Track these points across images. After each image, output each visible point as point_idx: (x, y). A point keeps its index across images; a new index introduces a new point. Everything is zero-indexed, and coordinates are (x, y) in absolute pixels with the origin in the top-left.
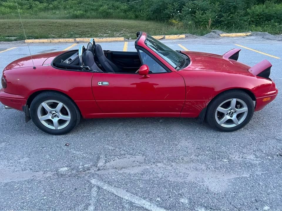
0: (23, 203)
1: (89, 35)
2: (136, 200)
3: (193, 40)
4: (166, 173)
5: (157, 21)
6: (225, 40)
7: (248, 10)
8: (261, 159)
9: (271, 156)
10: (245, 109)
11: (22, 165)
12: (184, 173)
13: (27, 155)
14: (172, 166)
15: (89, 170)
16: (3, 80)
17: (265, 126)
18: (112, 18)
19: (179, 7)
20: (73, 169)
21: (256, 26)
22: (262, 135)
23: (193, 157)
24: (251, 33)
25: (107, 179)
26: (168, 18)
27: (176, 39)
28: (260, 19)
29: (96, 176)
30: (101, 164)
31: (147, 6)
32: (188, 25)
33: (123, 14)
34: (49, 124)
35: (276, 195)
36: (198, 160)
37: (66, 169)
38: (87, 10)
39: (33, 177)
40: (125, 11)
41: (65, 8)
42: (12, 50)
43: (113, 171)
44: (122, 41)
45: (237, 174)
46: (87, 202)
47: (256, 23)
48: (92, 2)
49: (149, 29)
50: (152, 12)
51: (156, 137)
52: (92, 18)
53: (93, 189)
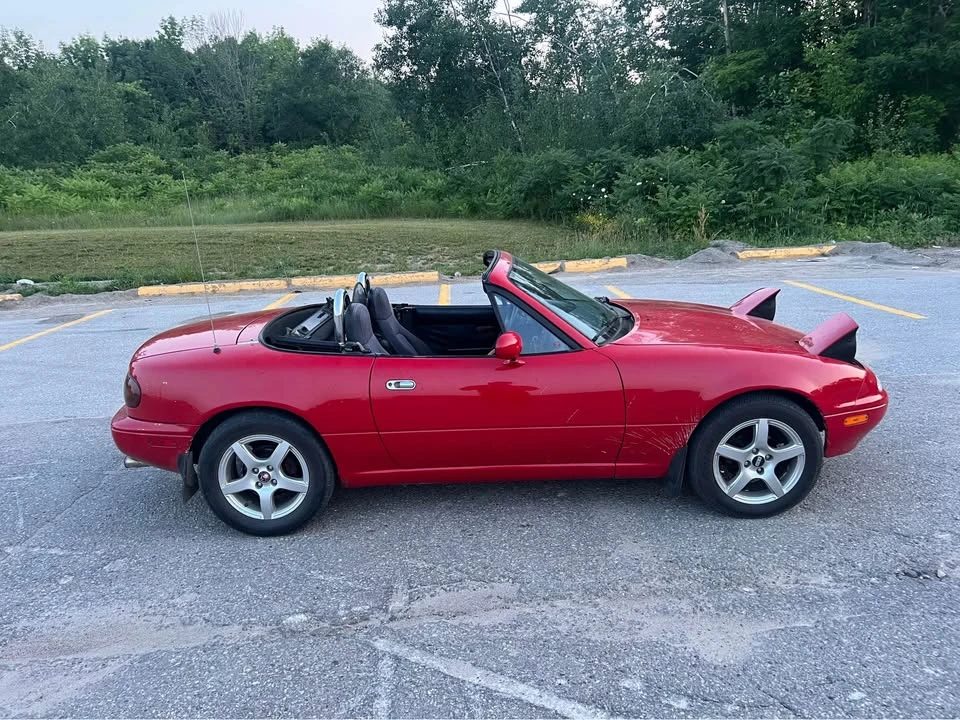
0: (199, 695)
1: (331, 268)
2: (500, 685)
3: (654, 271)
4: (579, 623)
5: (539, 219)
6: (755, 269)
7: (819, 177)
8: (849, 584)
9: (878, 577)
10: (796, 448)
11: (182, 613)
12: (632, 622)
13: (191, 587)
14: (596, 605)
15: (367, 619)
16: (128, 387)
17: (864, 502)
18: (399, 215)
19: (604, 175)
20: (321, 619)
21: (851, 224)
22: (854, 524)
23: (655, 582)
24: (834, 247)
25: (419, 639)
26: (571, 209)
27: (597, 272)
28: (860, 202)
29: (387, 633)
30: (397, 604)
31: (504, 176)
32: (635, 227)
33: (432, 202)
34: (246, 506)
35: (885, 667)
36: (669, 591)
37: (303, 617)
38: (321, 195)
39: (215, 637)
40: (439, 195)
41: (251, 191)
42: (100, 319)
43: (434, 619)
44: (434, 283)
45: (779, 621)
46: (369, 690)
47: (850, 216)
48: (337, 172)
49: (514, 243)
50: (523, 195)
51: (548, 535)
52: (336, 218)
53: (381, 664)
